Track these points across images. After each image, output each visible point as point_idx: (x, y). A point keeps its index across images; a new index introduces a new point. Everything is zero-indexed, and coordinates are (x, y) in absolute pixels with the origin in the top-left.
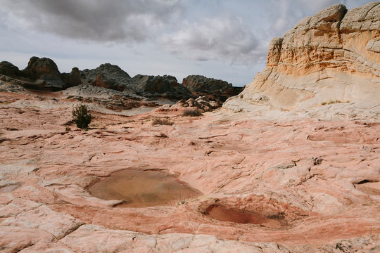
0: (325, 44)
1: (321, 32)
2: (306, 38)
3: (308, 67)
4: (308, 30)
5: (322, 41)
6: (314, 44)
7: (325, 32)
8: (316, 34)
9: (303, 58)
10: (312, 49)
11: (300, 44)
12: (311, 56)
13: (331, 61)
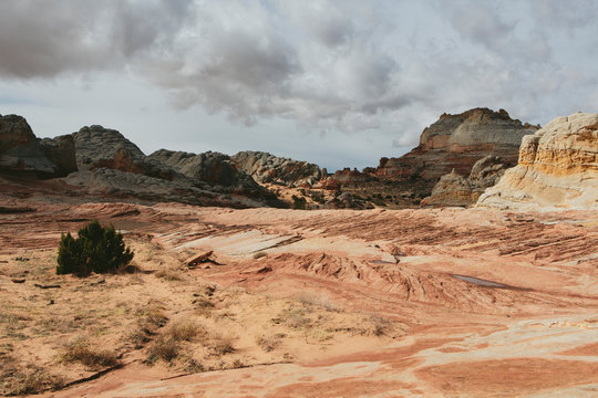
0: (587, 148)
1: (582, 138)
2: (568, 142)
3: (570, 168)
4: (570, 135)
5: (583, 146)
6: (576, 147)
7: (586, 138)
8: (578, 140)
9: (564, 160)
10: (574, 152)
11: (561, 147)
12: (573, 158)
13: (594, 164)
